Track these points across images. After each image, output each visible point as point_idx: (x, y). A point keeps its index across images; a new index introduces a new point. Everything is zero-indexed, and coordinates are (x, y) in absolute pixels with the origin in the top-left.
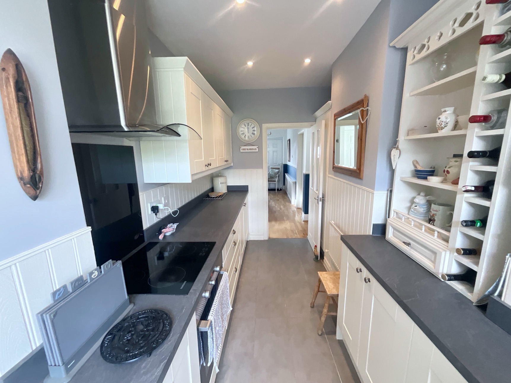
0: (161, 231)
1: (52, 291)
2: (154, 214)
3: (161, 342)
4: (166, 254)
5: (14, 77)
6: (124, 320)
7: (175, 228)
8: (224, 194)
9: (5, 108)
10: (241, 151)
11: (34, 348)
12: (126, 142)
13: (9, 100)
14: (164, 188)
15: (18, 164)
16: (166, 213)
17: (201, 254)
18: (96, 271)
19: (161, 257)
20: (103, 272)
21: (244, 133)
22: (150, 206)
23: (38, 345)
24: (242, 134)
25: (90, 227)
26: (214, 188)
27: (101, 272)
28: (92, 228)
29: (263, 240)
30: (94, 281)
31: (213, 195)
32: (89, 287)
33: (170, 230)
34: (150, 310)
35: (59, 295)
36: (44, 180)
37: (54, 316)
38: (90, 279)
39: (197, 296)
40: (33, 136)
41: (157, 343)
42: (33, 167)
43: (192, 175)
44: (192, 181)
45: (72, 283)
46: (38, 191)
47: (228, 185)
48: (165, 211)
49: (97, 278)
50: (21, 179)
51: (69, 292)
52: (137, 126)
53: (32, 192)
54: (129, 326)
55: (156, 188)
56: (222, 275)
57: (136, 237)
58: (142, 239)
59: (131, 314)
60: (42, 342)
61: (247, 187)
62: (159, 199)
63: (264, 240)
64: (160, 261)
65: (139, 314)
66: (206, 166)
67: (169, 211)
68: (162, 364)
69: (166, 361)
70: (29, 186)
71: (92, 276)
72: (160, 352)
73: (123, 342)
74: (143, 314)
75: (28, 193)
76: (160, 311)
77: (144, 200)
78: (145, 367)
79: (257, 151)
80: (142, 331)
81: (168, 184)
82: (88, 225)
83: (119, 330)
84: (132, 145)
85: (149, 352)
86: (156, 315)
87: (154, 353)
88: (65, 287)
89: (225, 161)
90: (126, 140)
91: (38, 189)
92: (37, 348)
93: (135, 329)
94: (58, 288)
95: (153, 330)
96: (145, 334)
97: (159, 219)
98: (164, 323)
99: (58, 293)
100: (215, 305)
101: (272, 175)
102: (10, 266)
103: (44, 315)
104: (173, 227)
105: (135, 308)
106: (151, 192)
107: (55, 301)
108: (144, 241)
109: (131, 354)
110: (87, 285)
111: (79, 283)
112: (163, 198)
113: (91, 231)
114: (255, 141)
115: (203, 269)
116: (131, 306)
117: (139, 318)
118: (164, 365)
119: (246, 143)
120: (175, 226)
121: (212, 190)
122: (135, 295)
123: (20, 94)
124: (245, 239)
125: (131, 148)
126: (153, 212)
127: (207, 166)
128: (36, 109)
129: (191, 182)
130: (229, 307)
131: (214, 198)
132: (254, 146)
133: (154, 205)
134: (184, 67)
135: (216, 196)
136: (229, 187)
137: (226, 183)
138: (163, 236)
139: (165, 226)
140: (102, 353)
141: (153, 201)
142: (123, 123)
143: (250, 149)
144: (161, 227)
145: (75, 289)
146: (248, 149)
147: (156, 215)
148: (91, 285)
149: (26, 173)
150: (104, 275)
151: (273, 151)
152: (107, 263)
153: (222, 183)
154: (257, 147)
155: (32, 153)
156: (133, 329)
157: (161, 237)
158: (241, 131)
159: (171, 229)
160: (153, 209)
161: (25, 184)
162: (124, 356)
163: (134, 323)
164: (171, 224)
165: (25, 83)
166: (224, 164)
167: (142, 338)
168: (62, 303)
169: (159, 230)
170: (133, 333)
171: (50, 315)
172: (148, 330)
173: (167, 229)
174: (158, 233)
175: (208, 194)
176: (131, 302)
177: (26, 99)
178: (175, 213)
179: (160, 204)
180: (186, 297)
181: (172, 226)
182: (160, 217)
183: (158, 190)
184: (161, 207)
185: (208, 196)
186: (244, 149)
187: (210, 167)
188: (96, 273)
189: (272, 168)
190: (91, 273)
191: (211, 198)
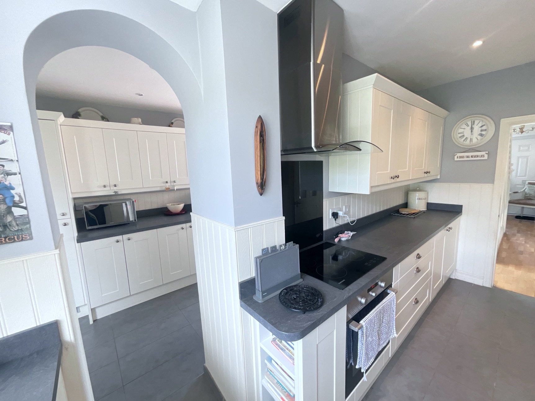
0: (338, 236)
1: (262, 248)
2: (334, 219)
3: (313, 309)
4: (340, 257)
5: (260, 130)
6: (295, 286)
7: (351, 235)
8: (421, 212)
9: (255, 147)
10: (456, 159)
11: (252, 276)
12: (318, 158)
13: (257, 142)
14: (346, 197)
15: (257, 175)
16: (346, 220)
17: (366, 264)
18: (283, 246)
19: (335, 258)
20: (287, 248)
21: (463, 136)
22: (331, 212)
23: (253, 276)
24: (460, 137)
25: (284, 217)
26: (408, 204)
27: (286, 248)
28: (285, 218)
29: (482, 285)
30: (282, 251)
31: (404, 211)
32: (278, 253)
33: (345, 237)
34: (311, 287)
35: (265, 252)
36: (266, 184)
37: (261, 261)
38: (280, 250)
39: (350, 294)
40: (264, 160)
41: (310, 308)
42: (262, 177)
43: (371, 187)
44: (371, 193)
45: (271, 248)
46: (263, 191)
47: (429, 202)
48: (345, 219)
49: (283, 250)
50: (257, 183)
51: (269, 252)
52: (321, 147)
53: (261, 191)
54: (296, 291)
55: (339, 197)
56: (389, 294)
57: (318, 235)
58: (321, 238)
59: (300, 284)
60: (255, 275)
61: (460, 207)
62: (340, 207)
63: (483, 287)
64: (335, 262)
65: (304, 287)
66: (391, 178)
67: (347, 219)
68: (310, 322)
69: (313, 322)
70: (259, 187)
71: (281, 248)
72: (311, 315)
73: (291, 298)
74: (306, 288)
75: (259, 191)
76: (318, 291)
77: (327, 206)
78: (299, 318)
79: (486, 157)
80: (303, 297)
81: (351, 194)
82: (283, 216)
83: (291, 290)
84: (322, 160)
85: (305, 311)
86: (314, 292)
87: (307, 314)
88: (268, 248)
89: (425, 173)
90: (319, 156)
91: (263, 190)
92: (253, 277)
93: (299, 294)
94: (265, 247)
95: (310, 300)
96: (304, 300)
97: (338, 225)
98: (318, 299)
99: (264, 250)
100: (371, 315)
101: (531, 194)
102: (248, 228)
103: (257, 259)
104: (349, 235)
105: (303, 282)
106: (334, 199)
107: (263, 254)
108: (322, 240)
109: (294, 306)
110: (278, 252)
111: (274, 248)
112: (344, 206)
113: (285, 220)
114: (481, 146)
115: (364, 276)
116: (301, 280)
117: (303, 289)
118: (311, 324)
119: (468, 148)
120: (351, 234)
121: (406, 205)
122: (306, 274)
123: (262, 138)
124: (444, 273)
125: (322, 162)
126: (333, 217)
127: (393, 179)
128: (267, 145)
129: (369, 194)
130: (392, 331)
131: (404, 214)
132: (481, 151)
133: (335, 212)
134: (373, 84)
135: (407, 213)
136: (429, 205)
137: (426, 198)
138: (338, 240)
139: (342, 232)
140: (279, 297)
141: (334, 208)
142: (313, 145)
143: (472, 157)
144: (339, 232)
145: (272, 251)
146: (468, 157)
147: (335, 220)
148: (280, 253)
149: (259, 181)
150: (287, 250)
151: (519, 158)
152: (290, 243)
153: (420, 199)
154: (487, 152)
155: (263, 170)
156: (298, 293)
157: (336, 240)
158: (459, 133)
159: (347, 236)
160: (333, 215)
161: (258, 187)
162: (290, 305)
163: (300, 290)
164: (349, 232)
165: (264, 132)
166: (423, 176)
167: (302, 301)
168: (265, 257)
169: (336, 234)
170: (298, 295)
171: (259, 260)
172: (306, 299)
173: (344, 235)
174: (335, 236)
175: (399, 210)
176: (301, 277)
177: (263, 140)
178: (352, 222)
179: (340, 211)
180: (341, 291)
181: (348, 233)
182: (339, 222)
183: (340, 199)
184: (341, 214)
185: (398, 212)
186: (461, 157)
187: (398, 180)
188: (283, 247)
189: (530, 183)
190: (281, 246)
191: (401, 214)
